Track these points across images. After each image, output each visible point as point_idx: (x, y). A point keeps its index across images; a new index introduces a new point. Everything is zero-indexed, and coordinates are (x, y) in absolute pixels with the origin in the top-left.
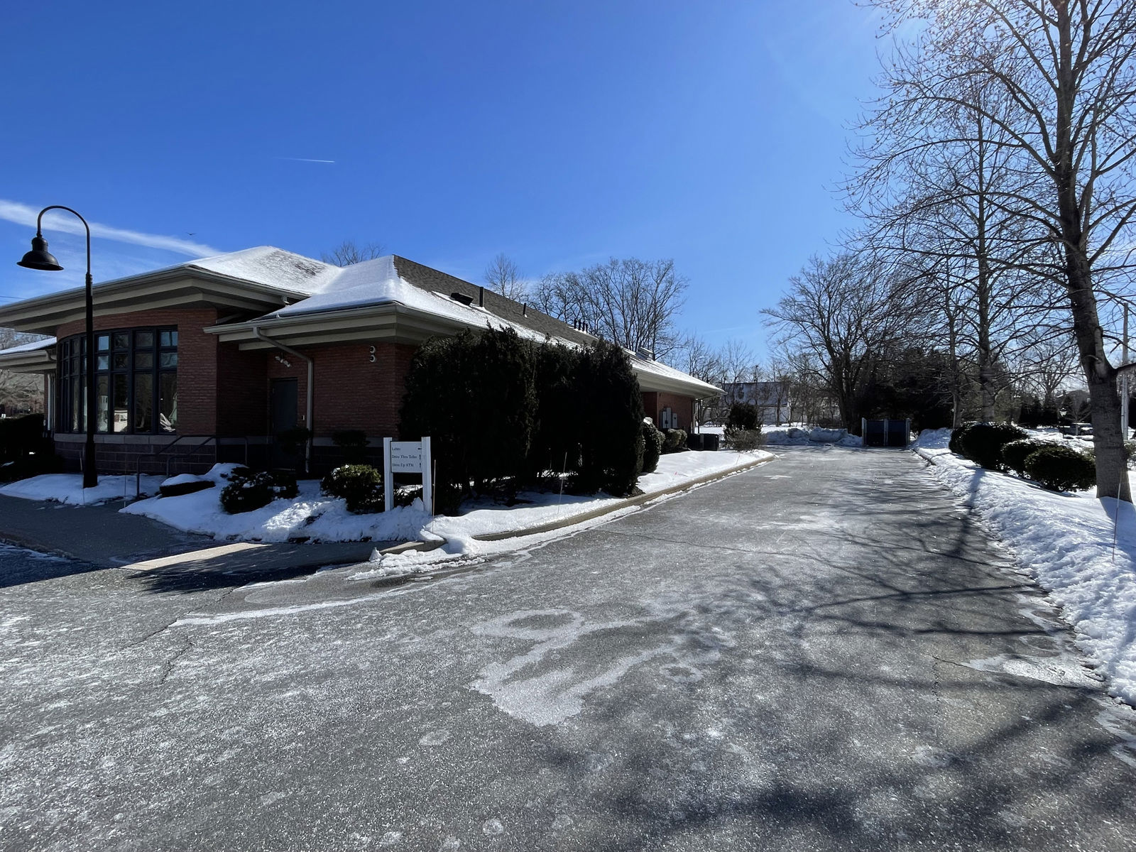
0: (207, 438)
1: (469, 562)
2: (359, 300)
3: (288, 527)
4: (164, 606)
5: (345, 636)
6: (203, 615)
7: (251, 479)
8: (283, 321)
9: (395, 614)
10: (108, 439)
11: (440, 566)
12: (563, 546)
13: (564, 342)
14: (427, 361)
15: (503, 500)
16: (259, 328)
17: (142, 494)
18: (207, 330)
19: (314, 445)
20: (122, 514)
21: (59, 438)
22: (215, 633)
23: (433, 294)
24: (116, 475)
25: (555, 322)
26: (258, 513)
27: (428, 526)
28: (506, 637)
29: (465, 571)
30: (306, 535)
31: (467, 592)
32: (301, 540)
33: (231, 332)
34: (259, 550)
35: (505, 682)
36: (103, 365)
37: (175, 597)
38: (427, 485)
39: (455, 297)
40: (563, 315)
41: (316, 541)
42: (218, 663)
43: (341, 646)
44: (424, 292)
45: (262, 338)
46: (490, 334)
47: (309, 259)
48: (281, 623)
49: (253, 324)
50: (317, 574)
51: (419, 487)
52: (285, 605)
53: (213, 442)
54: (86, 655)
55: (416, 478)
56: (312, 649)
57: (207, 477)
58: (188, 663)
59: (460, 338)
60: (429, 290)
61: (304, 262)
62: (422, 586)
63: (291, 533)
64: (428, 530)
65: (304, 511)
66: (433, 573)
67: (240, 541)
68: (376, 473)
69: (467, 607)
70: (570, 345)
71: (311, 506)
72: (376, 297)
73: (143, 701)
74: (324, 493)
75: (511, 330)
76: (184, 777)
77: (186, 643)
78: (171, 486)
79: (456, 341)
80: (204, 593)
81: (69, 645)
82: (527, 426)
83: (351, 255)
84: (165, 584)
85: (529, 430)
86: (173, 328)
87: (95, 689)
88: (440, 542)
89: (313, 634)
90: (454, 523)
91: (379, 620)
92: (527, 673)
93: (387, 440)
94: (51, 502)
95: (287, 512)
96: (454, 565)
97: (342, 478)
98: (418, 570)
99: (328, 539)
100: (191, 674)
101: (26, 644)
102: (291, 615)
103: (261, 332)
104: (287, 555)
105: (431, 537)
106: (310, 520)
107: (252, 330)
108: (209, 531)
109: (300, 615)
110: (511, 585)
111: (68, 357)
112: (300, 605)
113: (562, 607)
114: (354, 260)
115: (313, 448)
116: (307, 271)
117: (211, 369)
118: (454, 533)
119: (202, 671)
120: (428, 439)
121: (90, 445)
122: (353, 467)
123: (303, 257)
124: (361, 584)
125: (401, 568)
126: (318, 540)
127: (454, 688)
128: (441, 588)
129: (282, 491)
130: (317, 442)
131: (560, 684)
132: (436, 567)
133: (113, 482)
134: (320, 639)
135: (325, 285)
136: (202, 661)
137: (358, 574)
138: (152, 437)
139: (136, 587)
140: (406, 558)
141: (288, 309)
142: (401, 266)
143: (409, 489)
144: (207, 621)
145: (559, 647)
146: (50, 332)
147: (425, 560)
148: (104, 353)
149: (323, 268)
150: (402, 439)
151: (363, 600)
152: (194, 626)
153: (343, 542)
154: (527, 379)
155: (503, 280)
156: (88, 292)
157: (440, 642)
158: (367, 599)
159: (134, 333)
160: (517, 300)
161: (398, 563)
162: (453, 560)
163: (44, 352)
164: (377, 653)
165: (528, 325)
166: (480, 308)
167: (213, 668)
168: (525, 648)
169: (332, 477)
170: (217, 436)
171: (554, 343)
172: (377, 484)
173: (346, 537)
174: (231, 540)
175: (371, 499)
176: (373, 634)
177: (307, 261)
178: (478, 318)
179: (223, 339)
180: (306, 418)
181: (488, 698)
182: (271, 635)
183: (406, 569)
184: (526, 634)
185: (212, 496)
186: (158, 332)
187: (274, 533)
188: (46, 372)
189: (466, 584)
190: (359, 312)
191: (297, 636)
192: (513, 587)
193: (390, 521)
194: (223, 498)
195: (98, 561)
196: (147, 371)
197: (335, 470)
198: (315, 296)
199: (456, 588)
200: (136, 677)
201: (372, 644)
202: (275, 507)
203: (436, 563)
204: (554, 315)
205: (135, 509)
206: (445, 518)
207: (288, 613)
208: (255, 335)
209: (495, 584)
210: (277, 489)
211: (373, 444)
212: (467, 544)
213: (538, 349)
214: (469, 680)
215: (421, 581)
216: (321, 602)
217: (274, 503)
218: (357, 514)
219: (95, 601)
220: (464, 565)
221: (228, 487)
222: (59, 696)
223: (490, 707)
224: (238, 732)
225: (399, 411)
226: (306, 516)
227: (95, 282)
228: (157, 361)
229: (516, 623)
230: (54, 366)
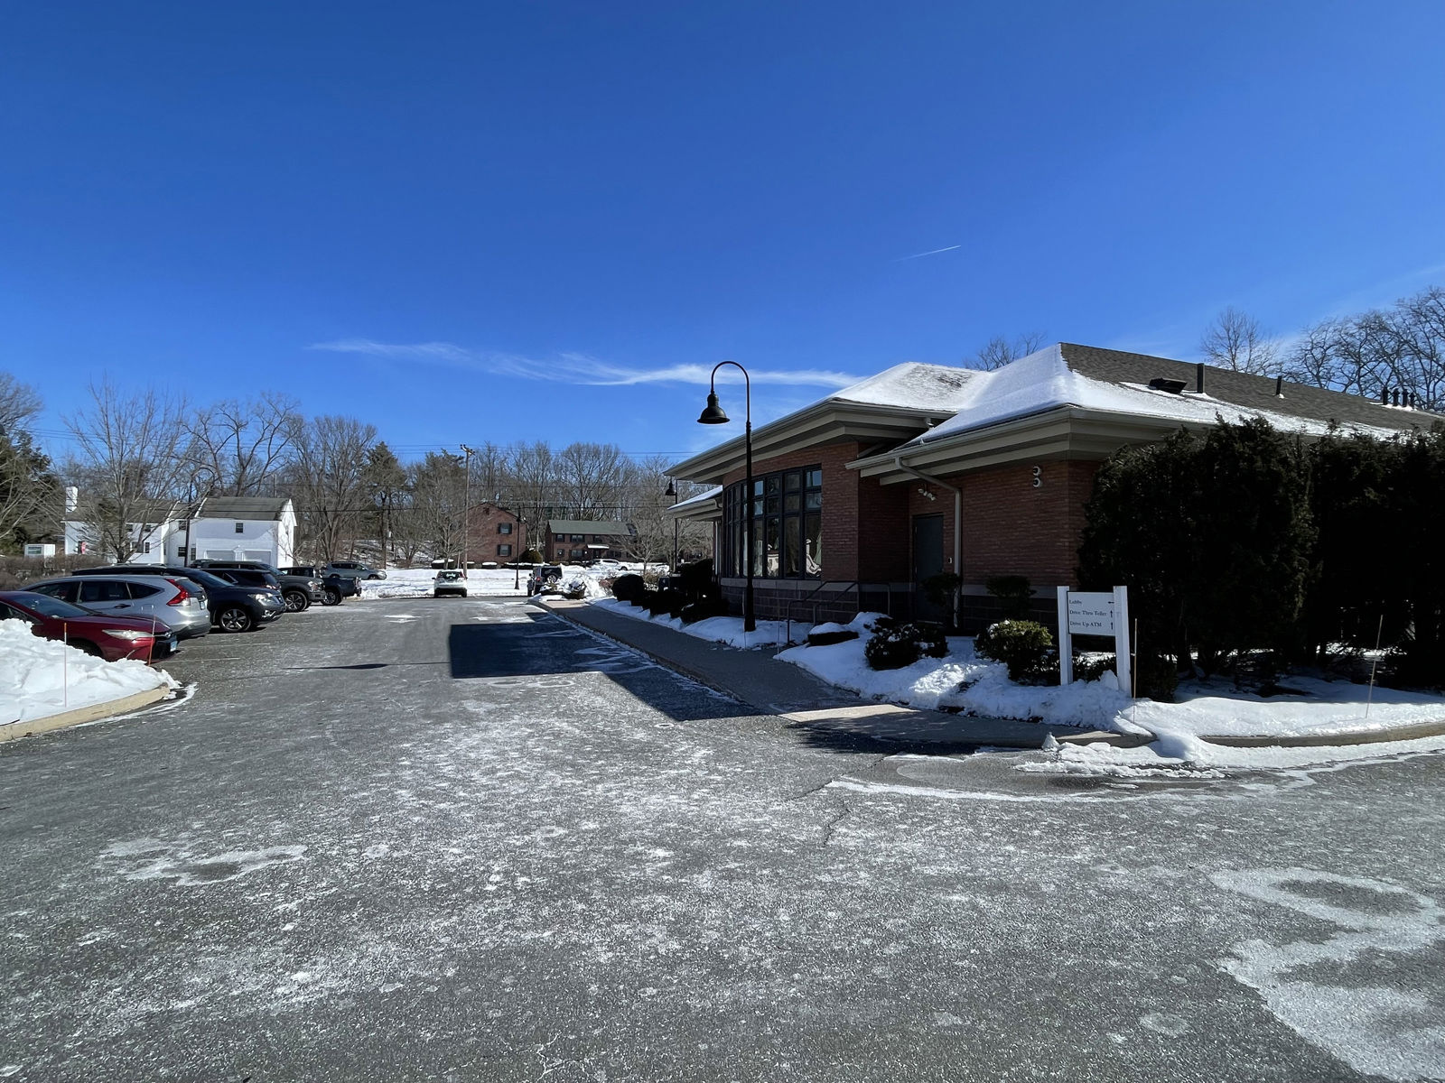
0: (851, 584)
1: (1197, 774)
2: (1019, 409)
3: (938, 692)
4: (820, 763)
5: (1020, 841)
6: (856, 780)
7: (896, 632)
8: (928, 447)
9: (1084, 828)
10: (765, 584)
11: (1149, 772)
12: (1383, 775)
13: (1365, 430)
14: (1119, 480)
15: (1253, 686)
16: (902, 458)
17: (792, 642)
18: (849, 466)
19: (963, 594)
20: (776, 660)
21: (725, 582)
22: (870, 803)
23: (1122, 386)
24: (769, 620)
25: (1341, 399)
26: (904, 672)
27: (1126, 712)
28: (1276, 906)
29: (1191, 786)
30: (960, 705)
31: (1197, 818)
32: (954, 710)
33: (872, 466)
34: (907, 715)
35: (1283, 977)
36: (759, 510)
37: (828, 755)
38: (1124, 654)
39: (1157, 384)
40: (1355, 386)
41: (971, 714)
42: (876, 838)
43: (1015, 854)
44: (1108, 385)
45: (905, 469)
46: (1222, 433)
47: (953, 369)
48: (940, 808)
49: (895, 454)
50: (977, 755)
51: (1110, 656)
52: (940, 786)
53: (855, 589)
54: (757, 800)
55: (1107, 644)
56: (979, 849)
57: (851, 627)
58: (846, 831)
59: (1171, 444)
60: (1114, 382)
61: (947, 373)
62: (1120, 795)
63: (942, 699)
64: (1124, 717)
65: (957, 675)
66: (1138, 781)
67: (886, 703)
68: (1045, 632)
69: (1201, 842)
70: (1381, 434)
71: (964, 669)
72: (1043, 402)
73: (809, 861)
74: (979, 654)
75: (1261, 421)
76: (854, 958)
77: (844, 807)
78: (818, 635)
79: (1165, 446)
80: (855, 756)
81: (744, 785)
82: (1296, 571)
83: (1000, 354)
84: (820, 739)
85: (1300, 576)
86: (818, 467)
87: (768, 837)
88: (1147, 737)
89: (979, 829)
90: (1168, 712)
91: (1063, 832)
92: (1324, 974)
93: (1062, 591)
94: (721, 643)
95: (936, 674)
96: (1172, 774)
97: (1001, 639)
98: (1114, 772)
99: (987, 713)
100: (850, 844)
101: (712, 777)
102: (950, 801)
103: (904, 463)
104: (939, 726)
105: (1132, 729)
106: (964, 686)
107: (893, 461)
108: (855, 688)
109: (961, 802)
110: (1279, 823)
111: (731, 504)
112: (959, 790)
113: (1390, 880)
114: (1006, 360)
115: (962, 598)
116: (952, 384)
117: (853, 508)
118: (1169, 727)
119: (860, 842)
120: (1124, 589)
121: (750, 589)
122: (1014, 624)
123: (946, 368)
124: (1034, 777)
125: (1089, 765)
126: (974, 712)
127: (1189, 960)
128: (1152, 803)
129: (930, 648)
130: (967, 590)
131: (1400, 1013)
132: (1143, 772)
133: (768, 628)
134: (987, 838)
135: (973, 397)
136: (859, 832)
137: (1028, 764)
138: (800, 582)
139: (792, 738)
140: (1094, 753)
141: (932, 432)
142: (1072, 356)
143: (1093, 658)
144: (860, 788)
145: (1390, 948)
146: (717, 481)
147: (1124, 760)
148: (759, 498)
149: (970, 377)
150: (1081, 589)
151: (1039, 800)
152: (849, 791)
153: (1004, 719)
154: (1295, 496)
155: (1233, 348)
156: (748, 439)
157: (1161, 884)
158: (1044, 799)
159: (784, 474)
160: (1259, 374)
161: (1084, 758)
162: (1169, 767)
163: (714, 501)
164: (1064, 875)
165: (1288, 410)
166: (1199, 395)
167: (871, 844)
168: (1320, 932)
169: (988, 635)
170: (860, 582)
171: (1346, 434)
172: (1049, 648)
173: (1009, 713)
174: (877, 700)
175: (1040, 665)
176: (1057, 849)
177: (951, 372)
178: (1199, 410)
179: (864, 474)
180: (953, 560)
181: (1250, 993)
182: (929, 819)
183: (1096, 768)
184: (1318, 909)
185: (856, 648)
186: (803, 471)
187: (922, 696)
188: (714, 519)
189: (1196, 807)
190: (1020, 425)
191: (959, 828)
192: (1281, 827)
193: (1068, 699)
194: (868, 651)
195: (760, 706)
196: (796, 514)
197: (992, 627)
198: (962, 411)
199: (1178, 808)
200: (800, 834)
201: (1055, 861)
202: (921, 667)
203: (1142, 767)
204: (1335, 386)
205: (787, 656)
206: (1152, 703)
207: (946, 797)
208: (897, 466)
209: (1246, 816)
210: (924, 645)
211: (1040, 593)
212: (1192, 747)
213: (1314, 446)
214: (1214, 954)
215: (1120, 789)
216: (984, 792)
217: (921, 662)
218: (1023, 684)
219: (761, 746)
220: (1188, 778)
221: (872, 640)
222: (739, 835)
223: (1258, 1009)
224: (903, 925)
225: (1079, 551)
226: (958, 681)
227: (753, 429)
228: (804, 503)
229: (1295, 887)
230: (720, 514)
